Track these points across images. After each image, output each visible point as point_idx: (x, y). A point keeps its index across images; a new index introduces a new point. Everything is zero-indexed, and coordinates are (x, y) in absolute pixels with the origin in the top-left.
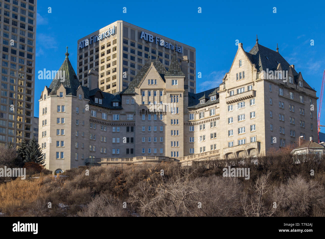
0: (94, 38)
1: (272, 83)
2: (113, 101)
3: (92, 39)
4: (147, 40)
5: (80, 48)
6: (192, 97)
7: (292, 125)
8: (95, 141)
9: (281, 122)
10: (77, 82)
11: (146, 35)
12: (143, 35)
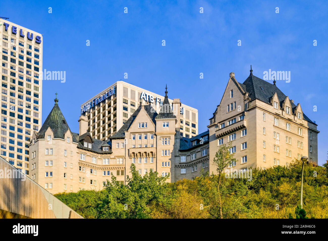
0: (96, 100)
1: (266, 112)
2: (103, 146)
3: (94, 102)
4: (148, 100)
5: (83, 111)
6: (184, 140)
7: (288, 158)
8: (85, 184)
9: (276, 154)
10: (65, 127)
11: (146, 95)
12: (144, 95)
